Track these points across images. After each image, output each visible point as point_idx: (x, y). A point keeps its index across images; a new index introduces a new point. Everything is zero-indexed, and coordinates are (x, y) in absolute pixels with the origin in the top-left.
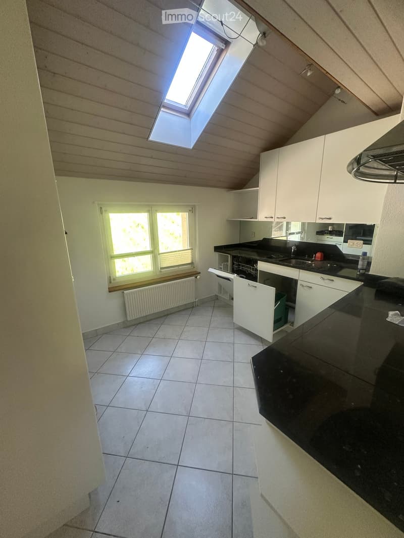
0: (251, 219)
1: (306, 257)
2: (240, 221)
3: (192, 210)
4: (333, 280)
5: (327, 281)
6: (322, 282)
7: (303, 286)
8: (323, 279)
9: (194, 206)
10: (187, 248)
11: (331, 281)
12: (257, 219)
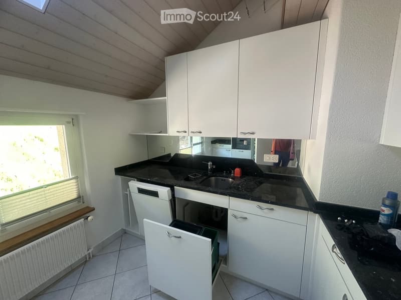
0: (159, 133)
1: (224, 174)
2: (147, 135)
3: (73, 122)
4: (272, 209)
5: (266, 211)
6: (259, 212)
7: (235, 217)
8: (261, 208)
9: (77, 116)
10: (68, 178)
11: (270, 211)
12: (167, 133)
